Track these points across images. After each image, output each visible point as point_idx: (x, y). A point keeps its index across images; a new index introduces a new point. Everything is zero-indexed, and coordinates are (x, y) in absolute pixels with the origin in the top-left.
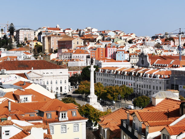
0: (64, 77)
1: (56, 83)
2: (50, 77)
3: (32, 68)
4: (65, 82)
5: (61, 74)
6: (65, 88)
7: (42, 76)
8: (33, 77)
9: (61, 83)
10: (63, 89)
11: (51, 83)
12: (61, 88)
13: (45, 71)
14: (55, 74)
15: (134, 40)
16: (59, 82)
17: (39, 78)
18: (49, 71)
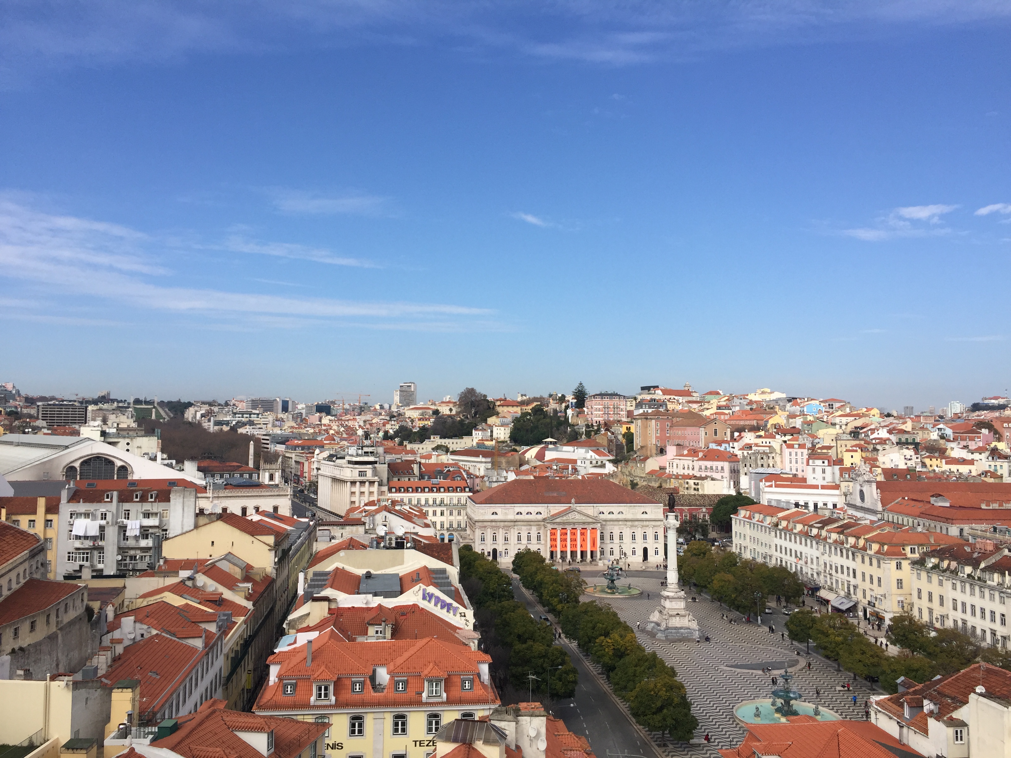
0: (653, 523)
1: (634, 538)
2: (616, 523)
3: (573, 501)
4: (656, 538)
5: (646, 516)
6: (657, 553)
7: (595, 521)
8: (574, 521)
9: (645, 537)
10: (651, 553)
11: (621, 538)
12: (645, 550)
13: (605, 508)
14: (630, 517)
15: (865, 430)
16: (639, 537)
17: (589, 523)
18: (615, 508)
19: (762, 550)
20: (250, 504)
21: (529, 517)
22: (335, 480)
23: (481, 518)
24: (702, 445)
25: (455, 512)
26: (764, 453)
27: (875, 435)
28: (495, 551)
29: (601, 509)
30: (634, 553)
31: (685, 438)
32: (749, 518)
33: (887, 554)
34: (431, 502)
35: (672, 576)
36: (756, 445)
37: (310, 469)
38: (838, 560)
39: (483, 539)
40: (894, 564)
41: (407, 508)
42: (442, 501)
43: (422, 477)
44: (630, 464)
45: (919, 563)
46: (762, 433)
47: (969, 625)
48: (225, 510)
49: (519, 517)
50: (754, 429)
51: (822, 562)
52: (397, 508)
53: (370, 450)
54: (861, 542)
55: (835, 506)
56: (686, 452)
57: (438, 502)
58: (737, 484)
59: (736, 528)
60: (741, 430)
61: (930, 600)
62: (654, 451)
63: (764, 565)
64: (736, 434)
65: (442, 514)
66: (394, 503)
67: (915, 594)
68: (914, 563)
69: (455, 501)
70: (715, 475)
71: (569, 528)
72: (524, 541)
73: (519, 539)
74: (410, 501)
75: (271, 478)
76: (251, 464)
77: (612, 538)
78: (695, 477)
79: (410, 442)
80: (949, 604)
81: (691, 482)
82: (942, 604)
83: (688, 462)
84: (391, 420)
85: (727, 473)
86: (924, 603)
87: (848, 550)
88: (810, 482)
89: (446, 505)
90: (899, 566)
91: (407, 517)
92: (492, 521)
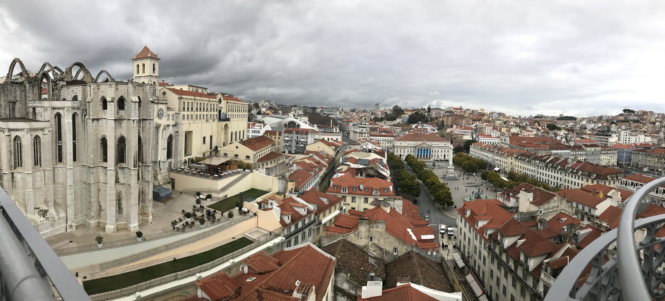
0: (447, 147)
1: (442, 152)
2: (437, 147)
3: (425, 141)
5: (445, 145)
7: (431, 146)
8: (425, 146)
9: (445, 152)
10: (446, 156)
11: (438, 152)
12: (445, 155)
13: (434, 143)
14: (441, 145)
16: (443, 151)
17: (429, 147)
18: (437, 143)
19: (477, 155)
20: (330, 137)
21: (411, 145)
22: (354, 132)
23: (397, 145)
24: (464, 125)
25: (389, 143)
26: (481, 128)
27: (510, 124)
28: (400, 155)
29: (433, 143)
30: (441, 156)
31: (459, 123)
32: (475, 146)
33: (509, 155)
34: (382, 140)
35: (451, 162)
36: (479, 125)
37: (348, 128)
38: (497, 158)
39: (397, 151)
40: (510, 158)
41: (374, 141)
42: (385, 140)
43: (380, 132)
44: (442, 130)
45: (517, 158)
46: (481, 122)
47: (527, 173)
48: (323, 138)
49: (408, 145)
50: (479, 120)
51: (493, 158)
52: (371, 141)
53: (365, 123)
54: (503, 153)
55: (498, 143)
56: (459, 127)
57: (384, 140)
58: (472, 137)
59: (471, 149)
60: (475, 120)
61: (518, 167)
62: (449, 126)
63: (478, 159)
64: (473, 122)
65: (385, 143)
66: (371, 139)
67: (515, 166)
68: (515, 158)
69: (389, 140)
70: (466, 134)
71: (423, 149)
72: (409, 152)
73: (408, 151)
74: (376, 139)
75: (336, 130)
76: (331, 127)
77: (435, 152)
78: (461, 134)
79: (378, 122)
80: (522, 168)
81: (460, 136)
82: (521, 168)
83: (459, 130)
84: (372, 115)
85: (470, 134)
86: (517, 168)
87: (499, 155)
88: (492, 136)
89: (387, 141)
90: (512, 159)
91: (374, 143)
92: (400, 146)
